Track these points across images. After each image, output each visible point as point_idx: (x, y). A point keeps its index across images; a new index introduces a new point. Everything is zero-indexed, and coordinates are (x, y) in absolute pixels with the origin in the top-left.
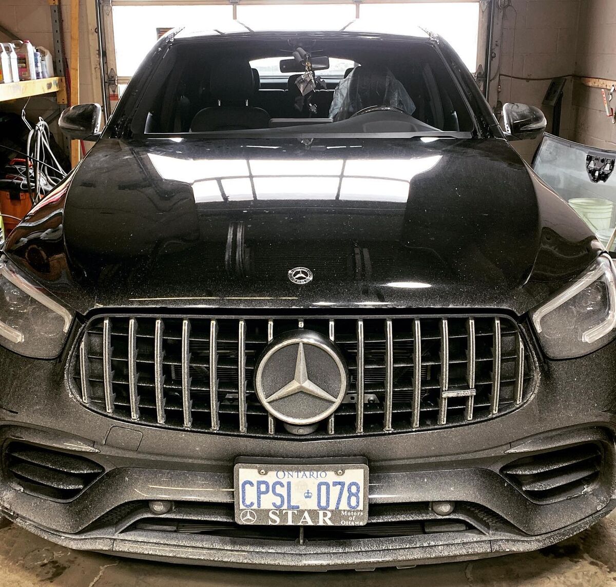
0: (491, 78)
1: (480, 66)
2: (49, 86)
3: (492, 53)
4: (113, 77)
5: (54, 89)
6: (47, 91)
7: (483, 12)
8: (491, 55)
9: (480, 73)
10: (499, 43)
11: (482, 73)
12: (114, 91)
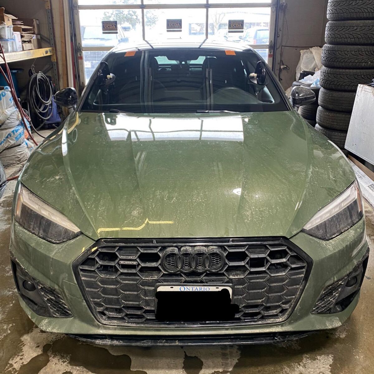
0: (277, 48)
1: (271, 41)
2: (47, 52)
3: (277, 34)
4: (80, 47)
5: (49, 54)
6: (45, 55)
7: (273, 12)
8: (277, 36)
9: (271, 45)
10: (281, 29)
11: (272, 45)
12: (80, 55)
